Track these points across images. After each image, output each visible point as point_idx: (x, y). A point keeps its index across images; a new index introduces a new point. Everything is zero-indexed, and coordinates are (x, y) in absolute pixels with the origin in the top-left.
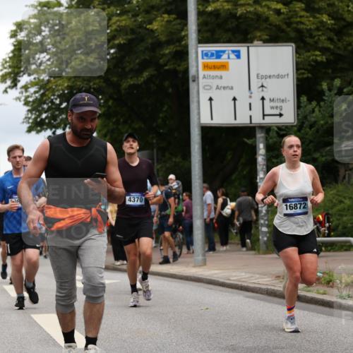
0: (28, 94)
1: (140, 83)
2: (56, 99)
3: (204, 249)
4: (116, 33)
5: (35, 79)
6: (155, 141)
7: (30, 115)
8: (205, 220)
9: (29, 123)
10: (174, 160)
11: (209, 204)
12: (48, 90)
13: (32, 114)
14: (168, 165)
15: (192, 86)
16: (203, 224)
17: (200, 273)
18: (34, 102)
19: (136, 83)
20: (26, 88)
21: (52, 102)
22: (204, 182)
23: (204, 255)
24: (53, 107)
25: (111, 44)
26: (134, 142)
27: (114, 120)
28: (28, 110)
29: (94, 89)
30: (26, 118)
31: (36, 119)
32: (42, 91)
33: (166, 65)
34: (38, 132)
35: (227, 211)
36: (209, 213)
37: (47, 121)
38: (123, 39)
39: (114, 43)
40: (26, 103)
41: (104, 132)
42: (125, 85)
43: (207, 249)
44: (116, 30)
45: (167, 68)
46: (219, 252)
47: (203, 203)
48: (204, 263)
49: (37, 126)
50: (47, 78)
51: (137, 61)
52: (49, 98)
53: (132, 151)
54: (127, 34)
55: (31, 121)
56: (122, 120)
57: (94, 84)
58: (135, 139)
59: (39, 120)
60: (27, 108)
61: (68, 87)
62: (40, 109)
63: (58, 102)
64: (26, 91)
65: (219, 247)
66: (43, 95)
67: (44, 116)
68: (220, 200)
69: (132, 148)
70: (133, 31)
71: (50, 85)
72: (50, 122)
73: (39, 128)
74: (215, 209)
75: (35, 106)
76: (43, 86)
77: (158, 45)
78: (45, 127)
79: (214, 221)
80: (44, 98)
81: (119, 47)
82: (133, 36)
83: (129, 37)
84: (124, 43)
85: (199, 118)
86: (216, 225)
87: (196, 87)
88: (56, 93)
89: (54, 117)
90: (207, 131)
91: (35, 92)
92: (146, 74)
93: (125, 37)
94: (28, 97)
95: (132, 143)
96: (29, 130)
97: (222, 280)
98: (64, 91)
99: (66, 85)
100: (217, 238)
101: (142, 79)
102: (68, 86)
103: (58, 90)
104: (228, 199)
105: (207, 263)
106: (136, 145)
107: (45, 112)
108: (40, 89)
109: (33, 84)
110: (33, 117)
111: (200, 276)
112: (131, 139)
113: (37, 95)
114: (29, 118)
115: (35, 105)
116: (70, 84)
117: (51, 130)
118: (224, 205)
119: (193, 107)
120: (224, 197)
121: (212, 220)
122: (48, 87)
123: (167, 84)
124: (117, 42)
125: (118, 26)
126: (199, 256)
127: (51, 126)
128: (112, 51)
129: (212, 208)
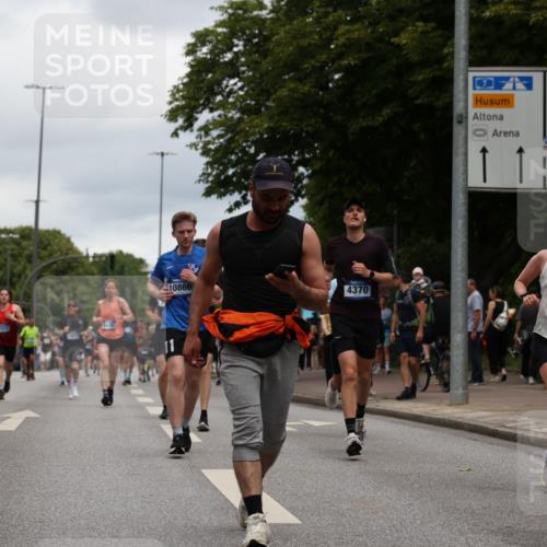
0: (209, 138)
1: (376, 124)
2: (250, 147)
3: (465, 378)
4: (344, 49)
5: (220, 116)
6: (395, 212)
7: (209, 171)
8: (470, 333)
9: (207, 182)
10: (423, 241)
11: (478, 311)
12: (238, 133)
13: (213, 169)
14: (414, 249)
15: (458, 130)
16: (467, 340)
17: (459, 415)
18: (216, 150)
19: (370, 123)
20: (206, 129)
21: (243, 150)
22: (470, 276)
23: (465, 388)
24: (245, 158)
25: (336, 65)
26: (359, 210)
27: (336, 179)
28: (208, 163)
29: (307, 132)
30: (204, 174)
31: (218, 176)
32: (229, 135)
33: (417, 98)
34: (221, 195)
35: (502, 320)
36: (477, 324)
37: (235, 179)
38: (354, 59)
39: (340, 65)
40: (205, 152)
41: (319, 198)
42: (355, 126)
43: (470, 378)
44: (344, 45)
45: (419, 101)
46: (488, 383)
47: (468, 308)
48: (465, 400)
49: (218, 187)
50: (238, 115)
51: (374, 92)
52: (240, 145)
53: (356, 223)
54: (360, 51)
55: (210, 179)
56: (347, 181)
57: (308, 125)
58: (361, 207)
59: (222, 177)
60: (206, 160)
61: (269, 130)
62: (226, 161)
63: (252, 150)
64: (207, 134)
65: (488, 376)
66: (229, 141)
67: (231, 172)
68: (492, 305)
69: (357, 219)
70: (369, 47)
71: (242, 126)
72: (239, 181)
73: (222, 190)
75: (217, 157)
76: (230, 126)
77: (408, 67)
78: (231, 188)
79: (481, 336)
80: (233, 145)
81: (348, 71)
82: (369, 55)
83: (364, 55)
84: (355, 65)
85: (466, 179)
86: (485, 343)
87: (463, 132)
88: (251, 139)
89: (245, 174)
90: (477, 198)
91: (219, 137)
92: (386, 112)
93: (356, 56)
94: (209, 143)
95: (356, 212)
96: (208, 193)
97: (491, 427)
98: (261, 135)
99: (266, 126)
100: (485, 363)
101: (381, 119)
102: (269, 127)
103: (254, 134)
104: (506, 303)
105: (470, 400)
106: (361, 215)
107: (233, 167)
108: (227, 132)
109: (216, 124)
110: (214, 173)
111: (459, 420)
112: (355, 207)
113: (222, 140)
114: (209, 175)
115: (218, 155)
116: (271, 125)
117: (240, 193)
118: (498, 310)
119: (457, 161)
120: (499, 300)
121: (478, 334)
122: (238, 129)
123: (417, 126)
124: (345, 62)
125: (348, 39)
126: (457, 388)
127: (239, 187)
128: (337, 77)
129: (482, 317)
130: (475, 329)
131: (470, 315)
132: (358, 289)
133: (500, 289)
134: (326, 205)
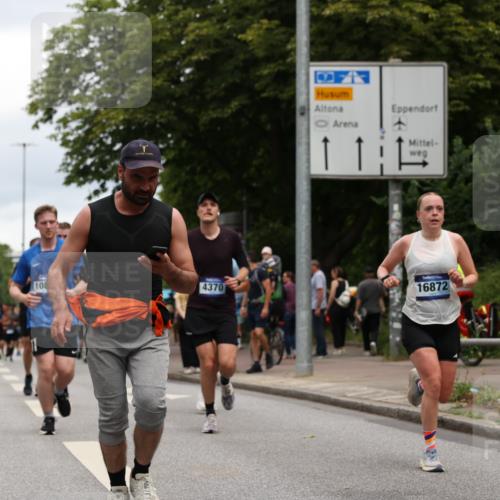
0: (67, 130)
1: (226, 116)
2: (107, 138)
3: (310, 352)
4: (193, 46)
5: (78, 109)
6: (244, 199)
7: (69, 160)
8: (313, 311)
9: (67, 171)
10: (271, 225)
11: (320, 290)
12: (95, 125)
13: (72, 158)
14: (262, 233)
15: (300, 121)
17: (303, 387)
18: (75, 141)
19: (220, 115)
20: (64, 121)
21: (101, 141)
22: (313, 257)
23: (310, 361)
24: (103, 148)
25: (187, 60)
26: (213, 205)
27: (188, 168)
28: (68, 154)
29: (160, 123)
30: (64, 164)
31: (77, 166)
32: (87, 127)
33: (263, 91)
34: (80, 184)
35: (344, 298)
36: (320, 302)
37: (93, 169)
38: (203, 55)
39: (190, 60)
40: (65, 143)
41: (173, 185)
42: (204, 118)
43: (314, 352)
44: (194, 41)
45: (264, 95)
46: (332, 356)
47: (312, 287)
48: (310, 372)
49: (78, 175)
50: (94, 108)
51: (223, 85)
52: (97, 136)
53: (209, 218)
54: (209, 47)
55: (70, 168)
56: (199, 169)
57: (161, 117)
58: (214, 201)
59: (81, 167)
60: (66, 150)
61: (125, 122)
62: (84, 151)
63: (109, 141)
64: (65, 126)
65: (331, 350)
66: (88, 132)
67: (89, 161)
68: (335, 284)
69: (211, 214)
70: (217, 43)
71: (99, 118)
72: (97, 171)
73: (81, 179)
74: (328, 295)
75: (77, 148)
76: (89, 119)
77: (253, 62)
78: (90, 177)
79: (326, 312)
80: (91, 137)
81: (198, 65)
82: (218, 50)
83: (213, 51)
84: (205, 60)
85: (309, 168)
86: (328, 319)
87: (305, 123)
88: (108, 130)
89: (103, 164)
90: (319, 185)
91: (78, 128)
92: (235, 104)
93: (206, 52)
94: (68, 134)
95: (210, 207)
96: (68, 181)
97: (333, 397)
98: (118, 126)
99: (121, 117)
100: (329, 338)
101: (230, 111)
102: (124, 120)
103: (110, 125)
104: (347, 283)
105: (315, 372)
106: (215, 210)
107: (91, 156)
108: (84, 124)
109: (75, 116)
110: (74, 162)
111: (305, 391)
112: (208, 202)
113: (80, 132)
114: (69, 165)
115: (78, 146)
116: (127, 117)
117: (99, 180)
118: (340, 290)
119: (300, 150)
120: (341, 279)
121: (322, 311)
122: (95, 121)
123: (264, 117)
124: (194, 58)
125: (197, 35)
126: (302, 362)
127: (98, 176)
128: (188, 71)
129: (324, 295)
130: (319, 306)
131: (314, 293)
132: (214, 287)
133: (341, 269)
134: (179, 192)
